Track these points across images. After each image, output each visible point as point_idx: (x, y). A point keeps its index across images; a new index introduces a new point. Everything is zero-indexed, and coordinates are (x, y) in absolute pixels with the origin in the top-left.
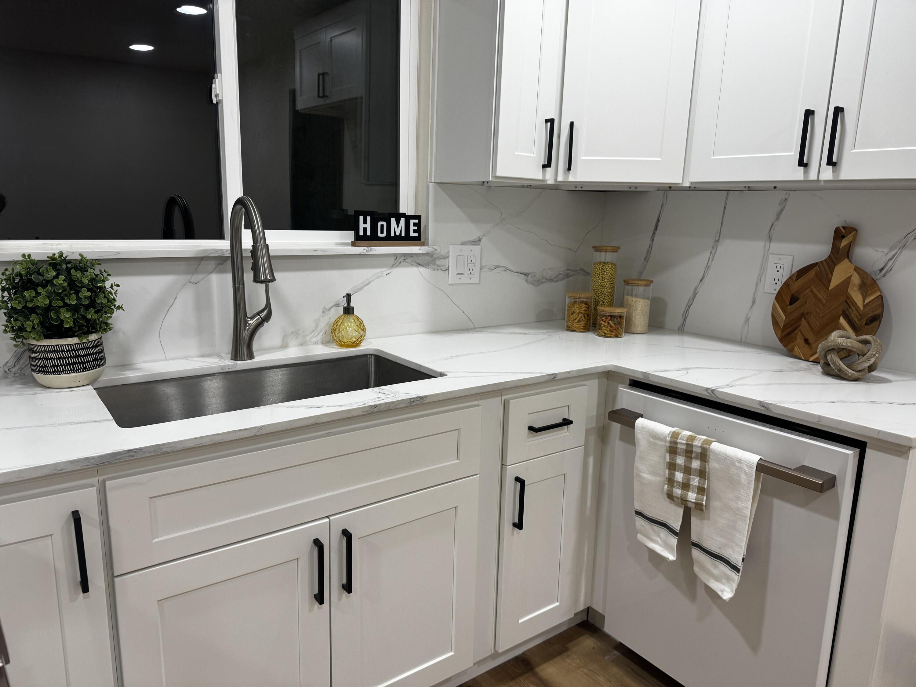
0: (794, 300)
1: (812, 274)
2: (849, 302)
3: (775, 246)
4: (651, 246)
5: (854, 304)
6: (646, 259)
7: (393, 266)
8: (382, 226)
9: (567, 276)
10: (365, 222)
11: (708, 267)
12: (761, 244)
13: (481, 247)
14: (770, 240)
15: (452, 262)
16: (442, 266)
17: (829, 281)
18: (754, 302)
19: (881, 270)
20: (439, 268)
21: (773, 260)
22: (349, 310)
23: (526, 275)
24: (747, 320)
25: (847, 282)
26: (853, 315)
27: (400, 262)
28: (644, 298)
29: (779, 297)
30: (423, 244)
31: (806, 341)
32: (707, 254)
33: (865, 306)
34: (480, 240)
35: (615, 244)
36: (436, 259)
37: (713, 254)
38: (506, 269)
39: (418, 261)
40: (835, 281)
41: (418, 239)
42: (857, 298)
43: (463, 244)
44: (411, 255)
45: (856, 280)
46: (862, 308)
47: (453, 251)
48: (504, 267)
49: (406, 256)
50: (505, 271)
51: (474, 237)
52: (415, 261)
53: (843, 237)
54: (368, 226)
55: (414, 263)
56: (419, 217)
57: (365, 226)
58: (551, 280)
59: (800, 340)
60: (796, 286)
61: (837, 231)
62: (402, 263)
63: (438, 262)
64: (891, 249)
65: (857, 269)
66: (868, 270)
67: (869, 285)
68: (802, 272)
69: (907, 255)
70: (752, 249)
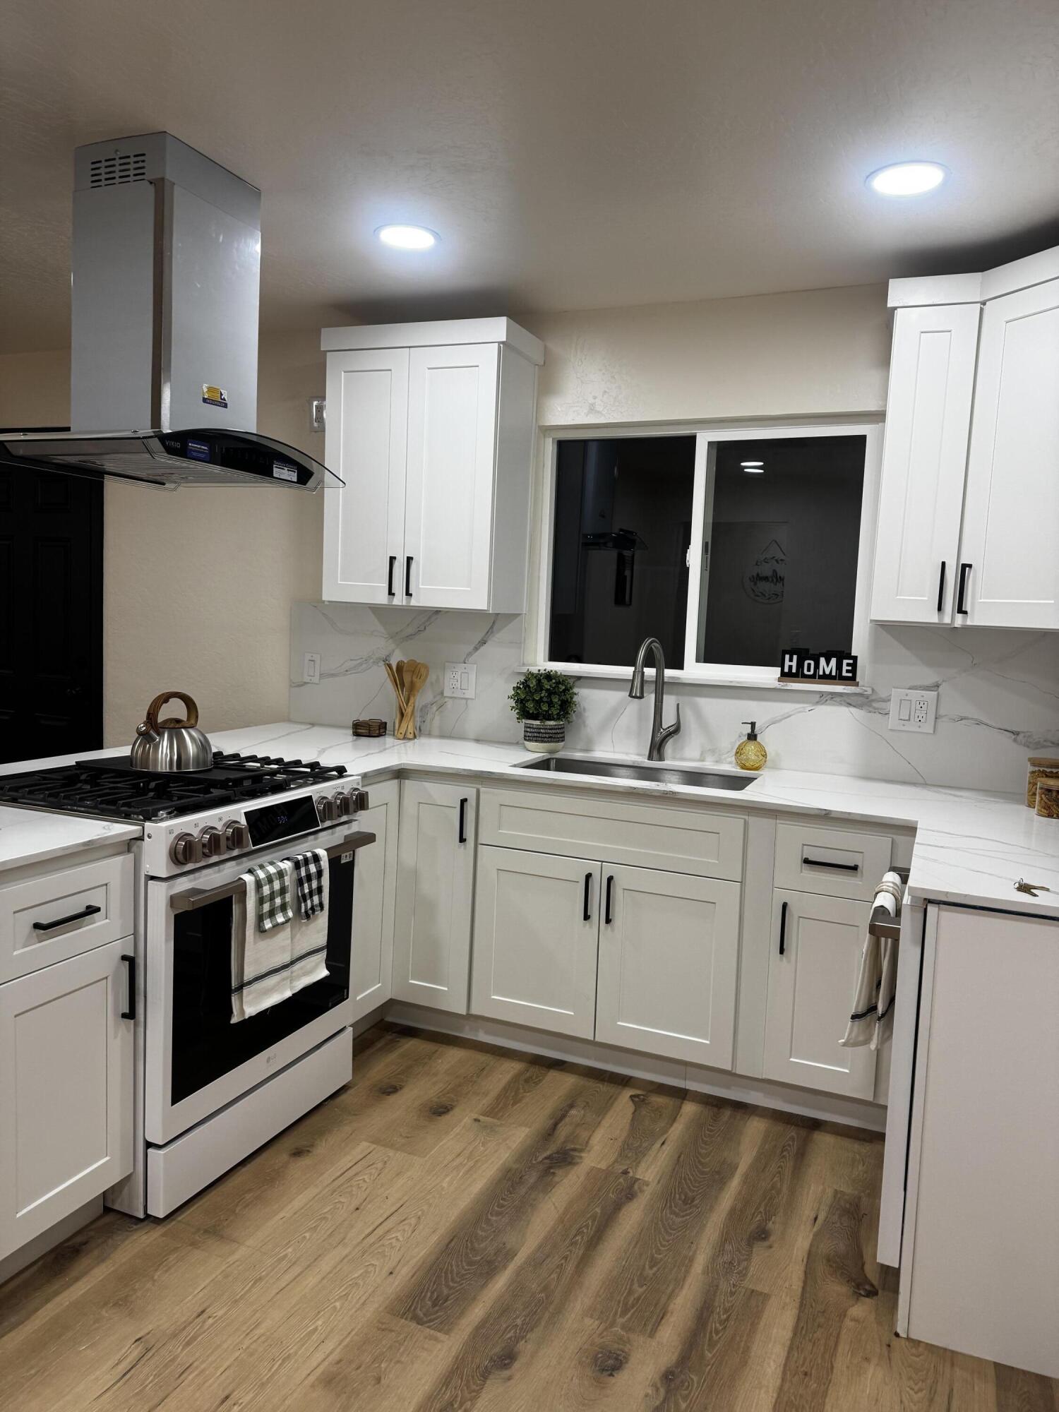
7: (817, 703)
8: (809, 665)
10: (791, 660)
13: (938, 695)
15: (893, 707)
16: (881, 709)
20: (876, 710)
27: (827, 700)
30: (857, 685)
34: (935, 686)
36: (873, 701)
38: (979, 723)
39: (849, 701)
41: (853, 678)
43: (910, 689)
44: (841, 695)
47: (896, 694)
48: (976, 720)
49: (833, 695)
50: (978, 724)
52: (845, 701)
54: (794, 664)
55: (842, 702)
56: (854, 658)
57: (791, 663)
62: (828, 702)
63: (875, 705)
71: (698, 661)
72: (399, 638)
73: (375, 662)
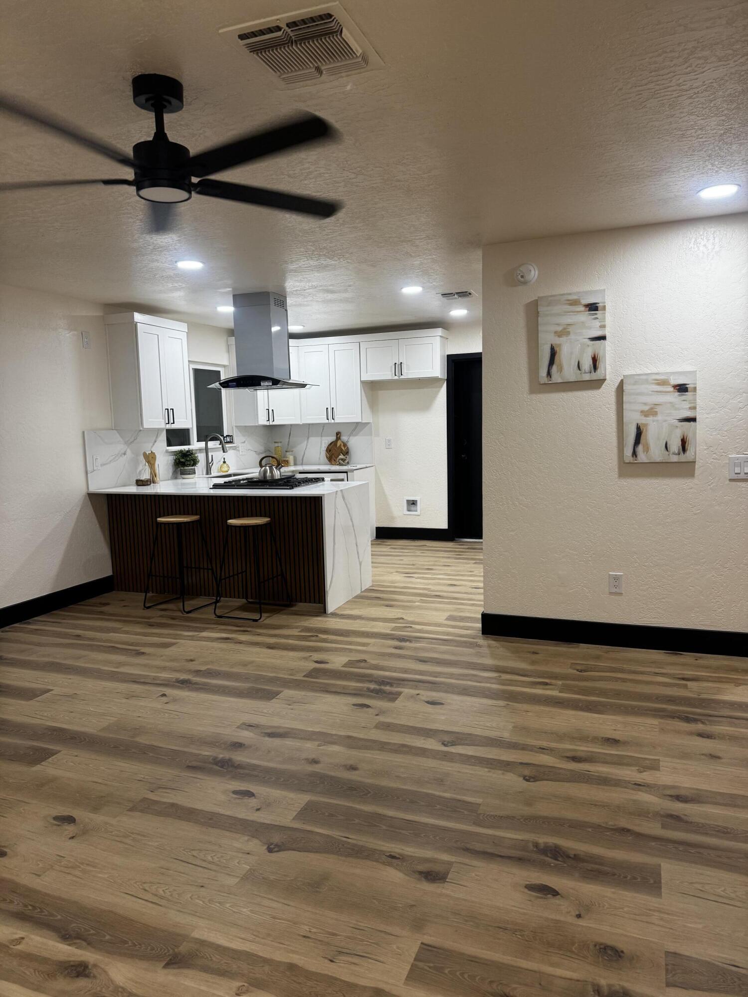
0: (330, 451)
1: (333, 444)
2: (342, 450)
3: (323, 438)
4: (289, 441)
6: (288, 445)
7: (230, 450)
9: (265, 452)
11: (307, 446)
12: (320, 438)
14: (322, 436)
18: (320, 453)
19: (347, 441)
21: (323, 442)
22: (224, 462)
23: (256, 452)
24: (319, 458)
25: (341, 445)
26: (343, 452)
28: (292, 455)
29: (327, 450)
30: (234, 443)
31: (335, 460)
32: (306, 442)
34: (245, 441)
35: (281, 440)
37: (308, 442)
40: (338, 445)
41: (232, 442)
42: (343, 448)
43: (241, 443)
45: (342, 444)
46: (344, 450)
50: (251, 450)
51: (243, 441)
53: (338, 435)
56: (232, 436)
58: (261, 453)
59: (333, 460)
60: (330, 447)
61: (337, 433)
63: (237, 449)
64: (348, 436)
65: (342, 442)
66: (344, 441)
67: (345, 445)
68: (331, 444)
69: (351, 438)
70: (318, 439)
71: (198, 441)
72: (128, 443)
73: (121, 456)
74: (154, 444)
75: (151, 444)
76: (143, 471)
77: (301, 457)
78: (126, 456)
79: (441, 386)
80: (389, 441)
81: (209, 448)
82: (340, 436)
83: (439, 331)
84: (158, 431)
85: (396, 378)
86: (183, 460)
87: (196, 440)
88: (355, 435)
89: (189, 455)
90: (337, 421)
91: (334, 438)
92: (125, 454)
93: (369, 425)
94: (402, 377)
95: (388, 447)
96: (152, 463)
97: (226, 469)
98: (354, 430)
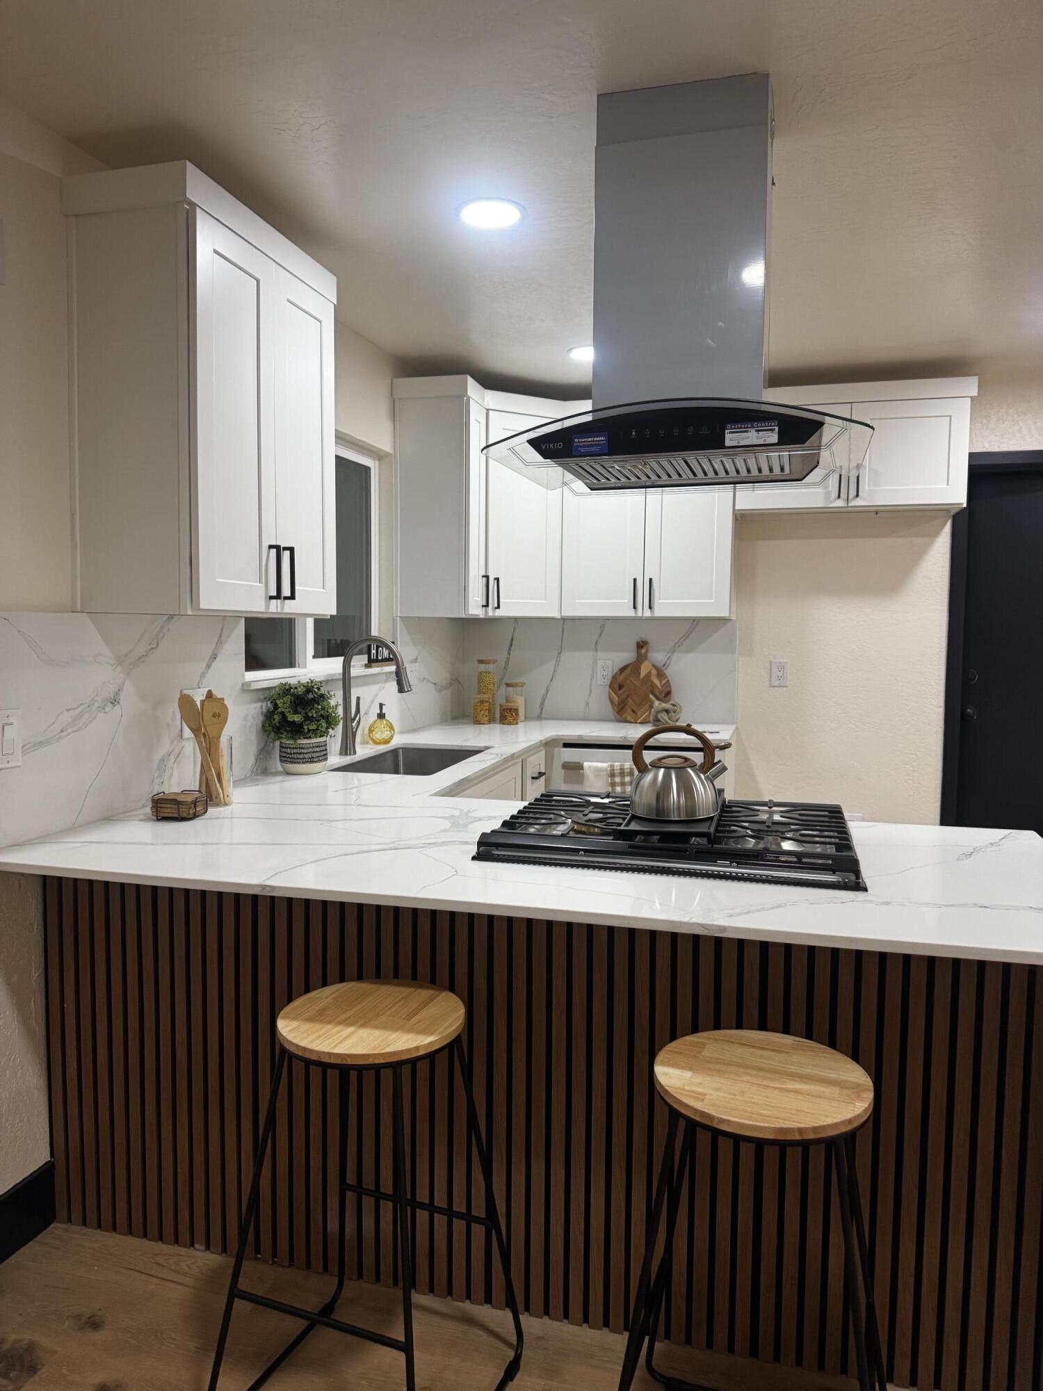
0: (621, 687)
1: (628, 670)
2: (653, 684)
3: (600, 654)
4: (508, 659)
5: (656, 686)
6: (510, 669)
9: (451, 684)
11: (555, 671)
12: (591, 654)
14: (596, 650)
17: (639, 674)
18: (590, 691)
19: (664, 665)
21: (600, 663)
22: (382, 715)
23: (435, 684)
24: (587, 704)
25: (649, 674)
26: (657, 692)
29: (611, 686)
31: (633, 711)
32: (553, 662)
33: (662, 686)
34: (417, 659)
37: (558, 661)
40: (643, 674)
42: (657, 682)
45: (654, 672)
46: (660, 687)
51: (414, 658)
53: (642, 647)
58: (446, 688)
59: (629, 711)
60: (620, 679)
61: (638, 643)
64: (668, 653)
65: (654, 666)
66: (657, 664)
67: (661, 674)
68: (622, 670)
69: (676, 656)
70: (585, 657)
72: (129, 663)
73: (102, 708)
74: (209, 666)
75: (204, 664)
76: (172, 758)
77: (539, 701)
78: (117, 707)
79: (936, 534)
80: (781, 667)
81: (352, 675)
82: (647, 651)
83: (970, 386)
84: (224, 618)
85: (840, 503)
86: (297, 718)
87: (313, 654)
88: (689, 650)
89: (314, 699)
90: (659, 612)
91: (628, 656)
92: (114, 701)
93: (729, 625)
94: (858, 502)
95: (776, 683)
96: (212, 732)
97: (387, 734)
98: (687, 636)
